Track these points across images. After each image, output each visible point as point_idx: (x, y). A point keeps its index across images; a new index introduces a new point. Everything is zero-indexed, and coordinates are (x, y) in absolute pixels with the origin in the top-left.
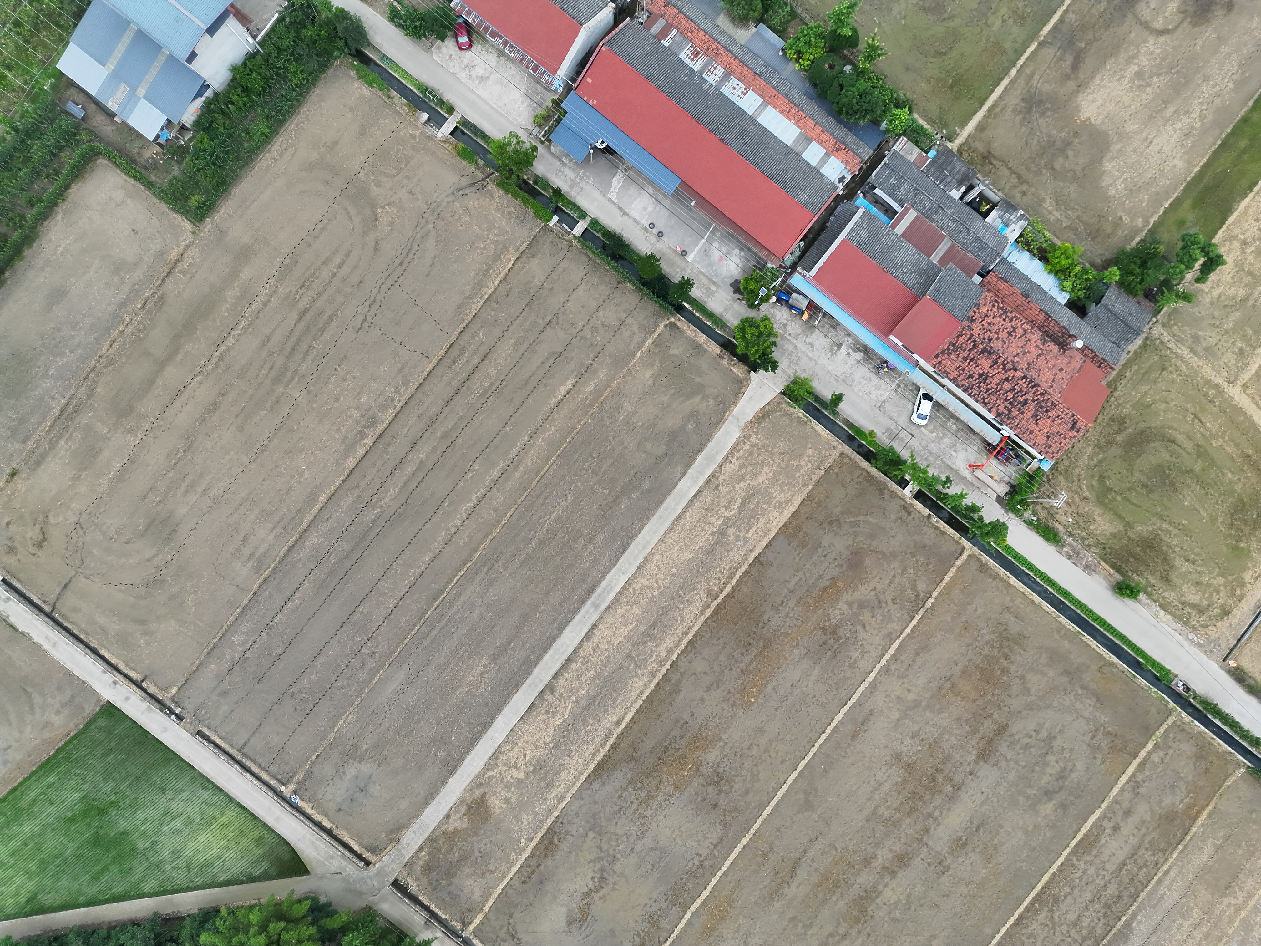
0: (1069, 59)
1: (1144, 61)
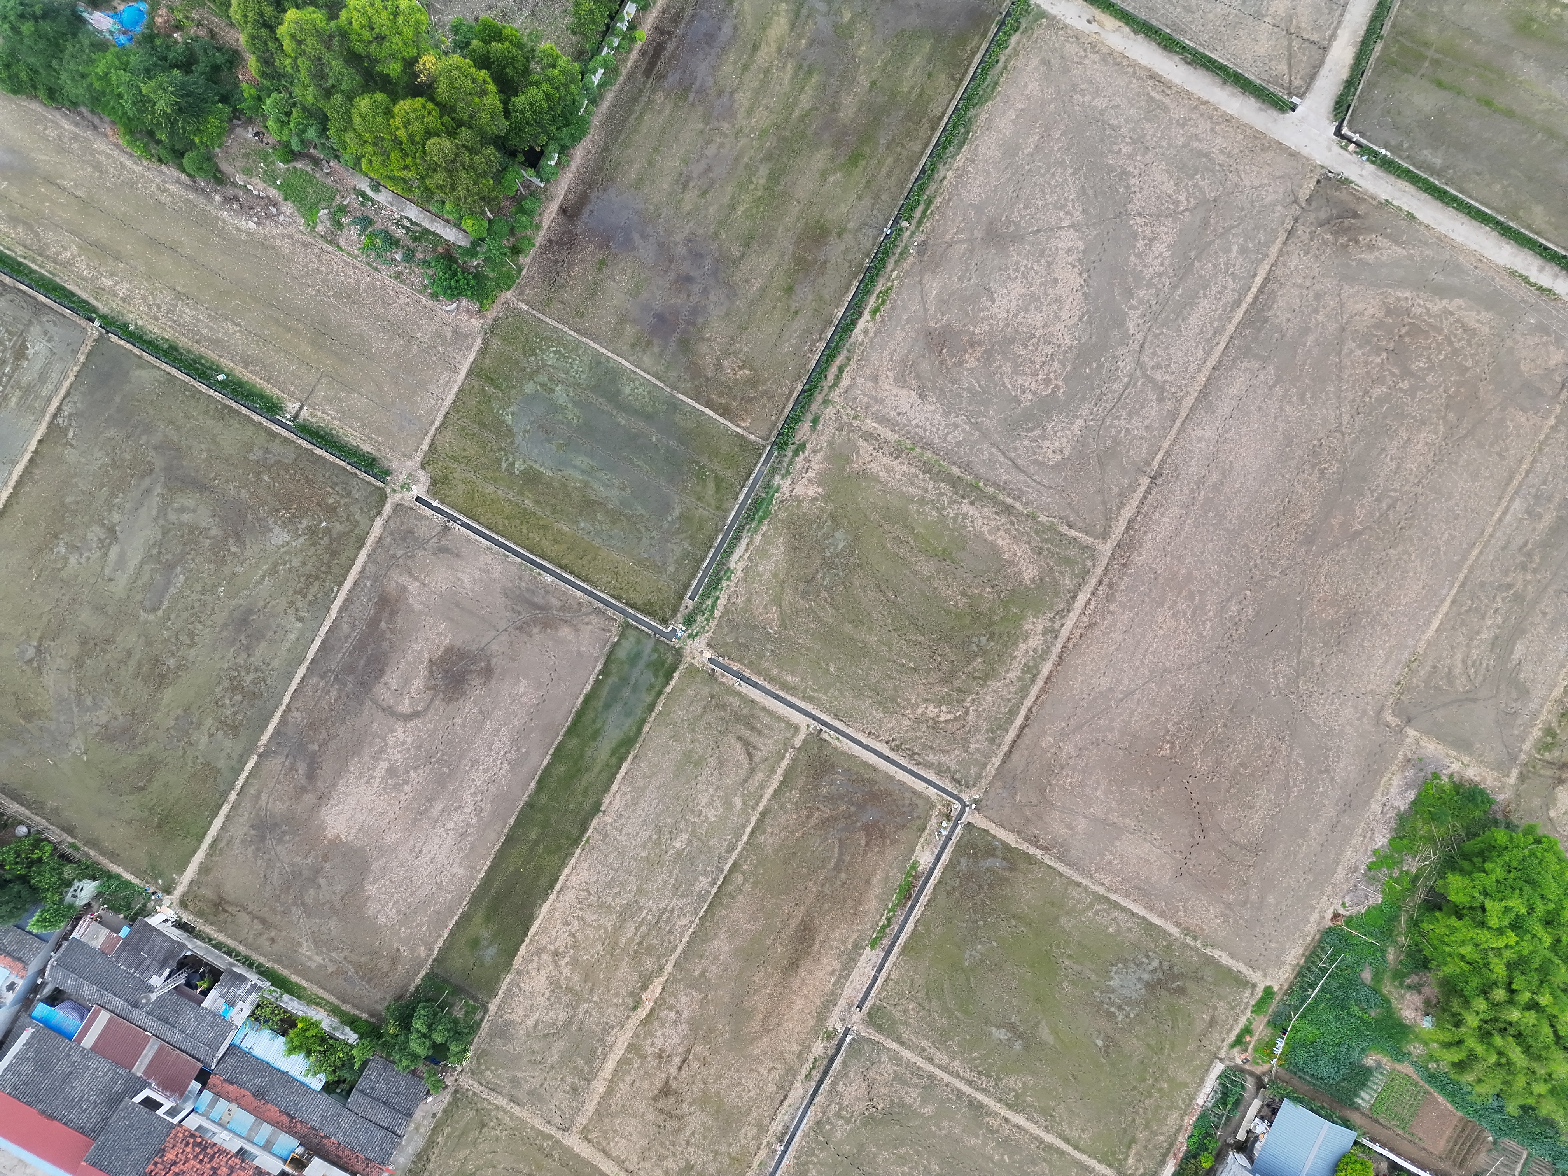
0: (302, 767)
1: (395, 754)
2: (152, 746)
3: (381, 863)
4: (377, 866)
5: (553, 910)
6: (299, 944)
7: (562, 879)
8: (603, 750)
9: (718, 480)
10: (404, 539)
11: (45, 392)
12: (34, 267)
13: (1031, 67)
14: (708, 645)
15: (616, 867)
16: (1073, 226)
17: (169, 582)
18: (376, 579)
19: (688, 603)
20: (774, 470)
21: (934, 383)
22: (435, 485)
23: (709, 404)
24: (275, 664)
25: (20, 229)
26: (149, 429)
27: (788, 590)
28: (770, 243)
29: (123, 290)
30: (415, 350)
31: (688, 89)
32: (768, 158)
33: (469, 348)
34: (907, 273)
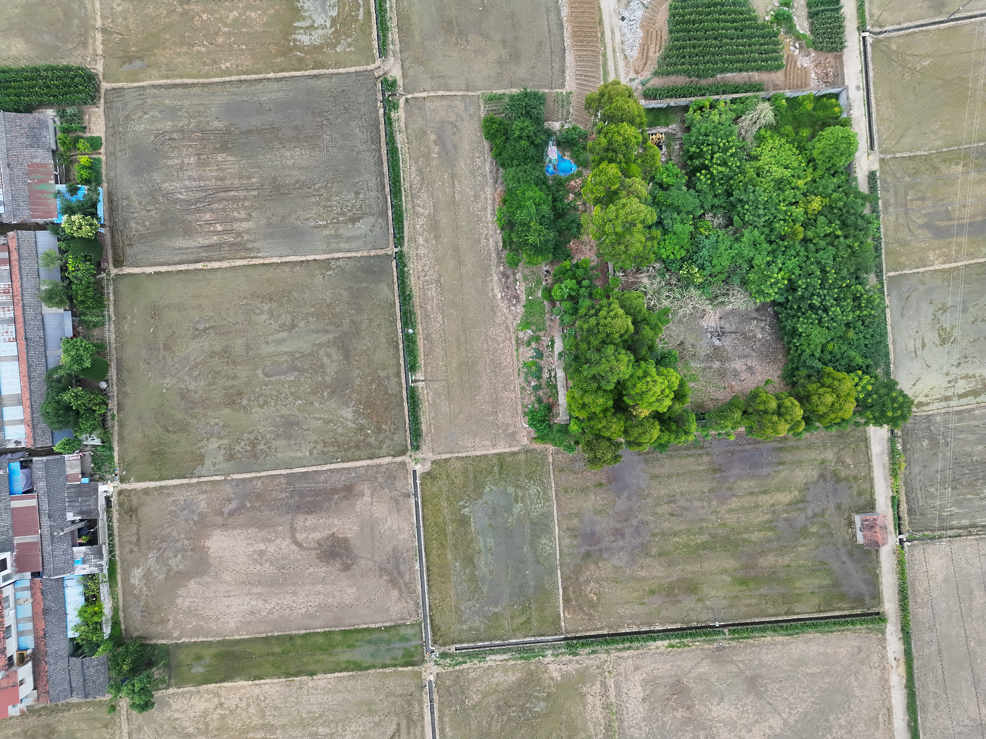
2: (194, 421)
3: (209, 580)
4: (207, 579)
5: (243, 687)
6: (138, 567)
7: (263, 681)
8: (345, 656)
9: (528, 621)
10: (389, 477)
11: (343, 245)
12: (403, 198)
13: (852, 643)
14: (437, 674)
15: (288, 705)
16: (785, 721)
17: (286, 373)
18: (358, 477)
19: (453, 648)
20: (554, 647)
21: (656, 701)
22: (428, 475)
23: (565, 589)
24: (279, 455)
25: (418, 178)
26: (359, 310)
27: (494, 697)
28: (669, 566)
29: (422, 251)
30: (491, 418)
31: (720, 470)
32: (713, 536)
33: (510, 446)
34: (702, 649)
